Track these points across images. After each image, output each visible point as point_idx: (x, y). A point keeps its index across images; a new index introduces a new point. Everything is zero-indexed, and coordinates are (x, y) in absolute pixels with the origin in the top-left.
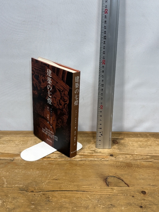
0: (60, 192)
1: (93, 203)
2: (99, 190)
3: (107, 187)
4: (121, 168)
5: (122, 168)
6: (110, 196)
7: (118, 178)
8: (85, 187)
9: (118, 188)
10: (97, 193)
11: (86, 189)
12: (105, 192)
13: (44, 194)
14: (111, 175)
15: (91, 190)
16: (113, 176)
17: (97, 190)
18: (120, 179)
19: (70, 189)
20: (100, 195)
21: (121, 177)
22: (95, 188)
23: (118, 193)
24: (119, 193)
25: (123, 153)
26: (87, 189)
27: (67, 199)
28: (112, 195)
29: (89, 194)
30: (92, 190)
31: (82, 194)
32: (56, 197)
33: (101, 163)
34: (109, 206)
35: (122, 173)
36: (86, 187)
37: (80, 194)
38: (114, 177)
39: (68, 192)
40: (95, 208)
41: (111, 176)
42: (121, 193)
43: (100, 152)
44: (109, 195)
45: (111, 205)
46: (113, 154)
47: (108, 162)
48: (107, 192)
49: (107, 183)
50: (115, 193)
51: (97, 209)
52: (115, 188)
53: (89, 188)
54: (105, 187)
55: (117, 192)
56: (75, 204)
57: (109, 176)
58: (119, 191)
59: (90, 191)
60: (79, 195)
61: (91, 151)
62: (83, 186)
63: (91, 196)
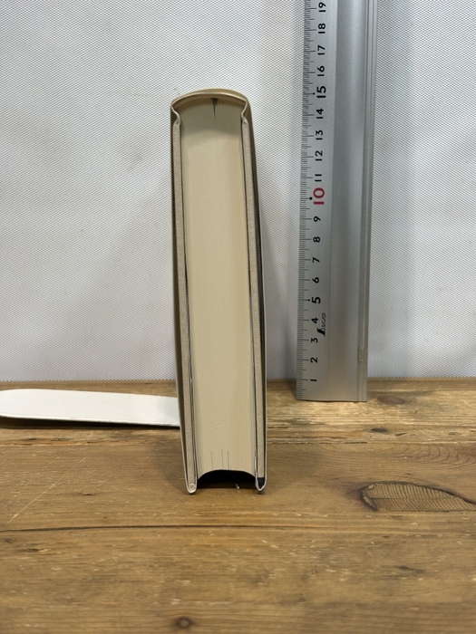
0: (101, 531)
1: (295, 563)
2: (324, 523)
3: (370, 514)
4: (435, 460)
5: (440, 459)
6: (391, 539)
7: (426, 487)
8: (246, 513)
9: (433, 515)
10: (314, 531)
11: (250, 521)
12: (359, 529)
13: (8, 541)
14: (383, 478)
15: (278, 522)
16: (395, 483)
17: (312, 523)
18: (434, 489)
19: (162, 520)
20: (336, 536)
21: (443, 484)
22: (303, 517)
23: (431, 531)
24: (438, 531)
25: (437, 424)
26: (259, 521)
27: (138, 554)
28: (403, 536)
29: (267, 534)
30: (285, 522)
31: (232, 535)
32: (75, 547)
33: (329, 448)
34: (391, 571)
35: (445, 472)
36: (254, 516)
37: (218, 535)
38: (403, 483)
39: (151, 529)
40: (304, 578)
41: (385, 483)
42: (452, 531)
43: (321, 424)
44: (386, 537)
45: (403, 568)
46: (387, 427)
47: (363, 446)
48: (368, 529)
49: (367, 501)
50: (420, 531)
51: (320, 583)
52: (416, 515)
53: (269, 516)
54: (360, 514)
55: (428, 528)
56: (189, 567)
57: (374, 483)
58: (439, 524)
59: (272, 525)
60: (211, 537)
61: (275, 421)
62: (237, 513)
63: (278, 539)
